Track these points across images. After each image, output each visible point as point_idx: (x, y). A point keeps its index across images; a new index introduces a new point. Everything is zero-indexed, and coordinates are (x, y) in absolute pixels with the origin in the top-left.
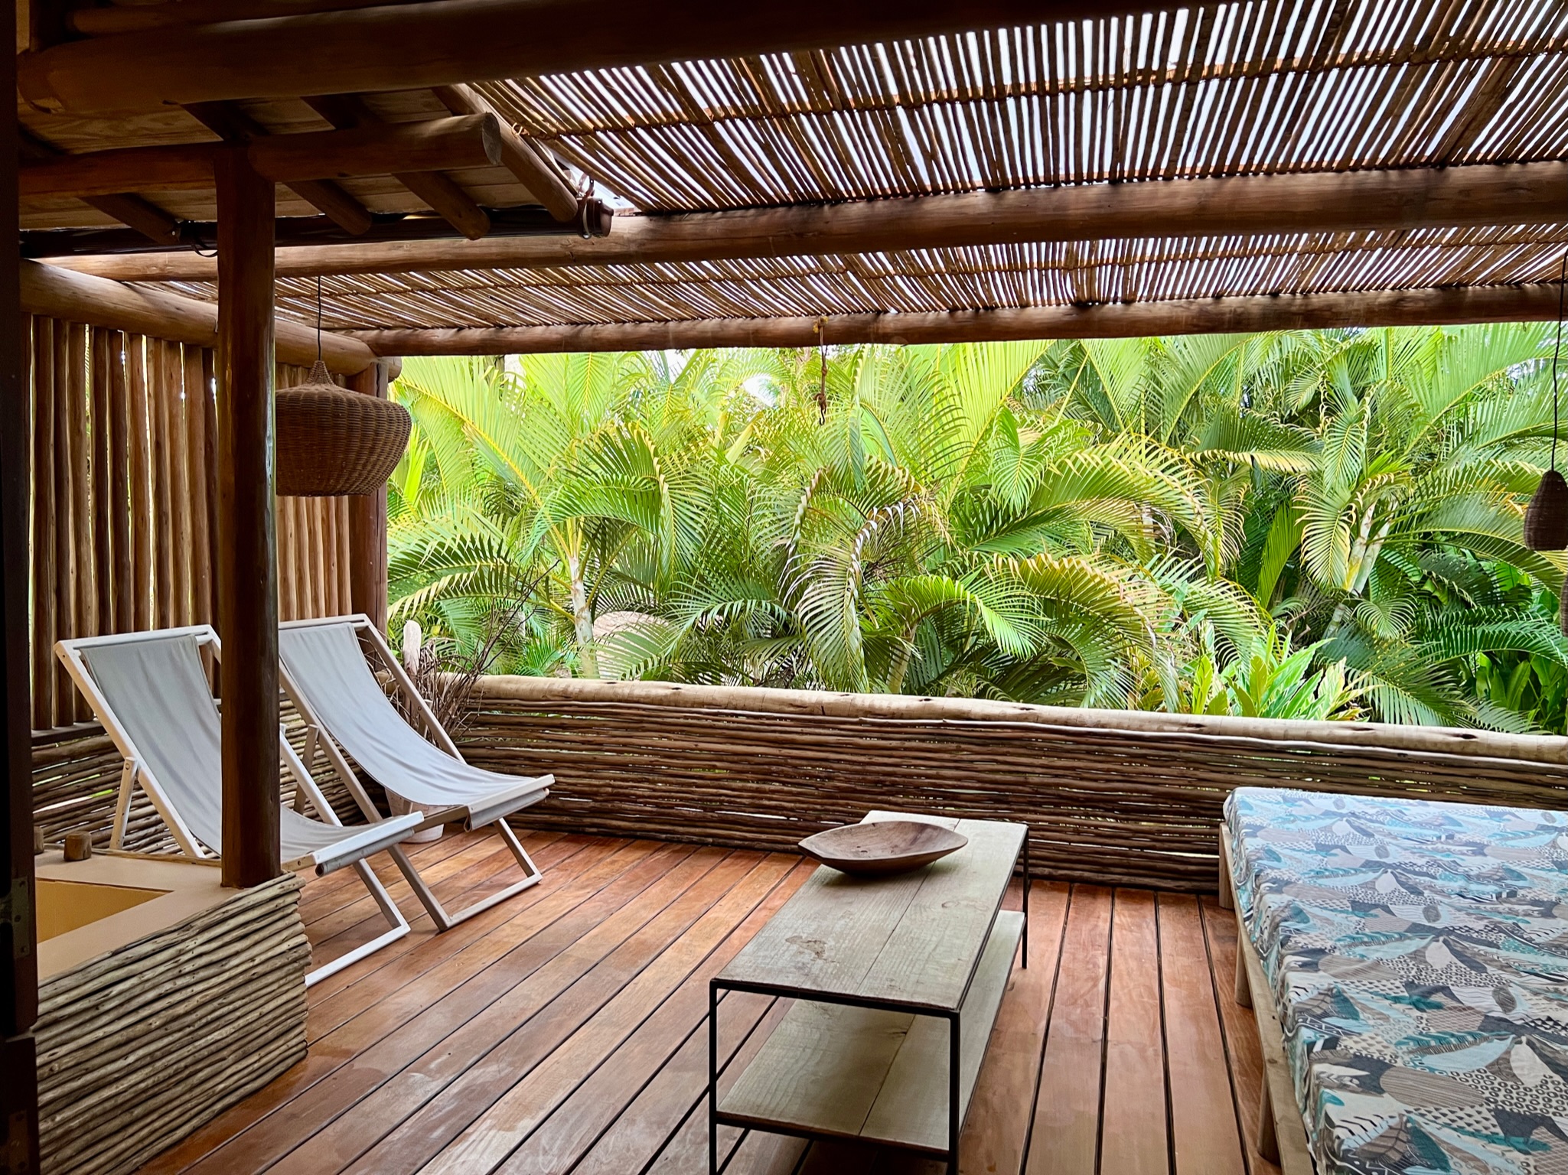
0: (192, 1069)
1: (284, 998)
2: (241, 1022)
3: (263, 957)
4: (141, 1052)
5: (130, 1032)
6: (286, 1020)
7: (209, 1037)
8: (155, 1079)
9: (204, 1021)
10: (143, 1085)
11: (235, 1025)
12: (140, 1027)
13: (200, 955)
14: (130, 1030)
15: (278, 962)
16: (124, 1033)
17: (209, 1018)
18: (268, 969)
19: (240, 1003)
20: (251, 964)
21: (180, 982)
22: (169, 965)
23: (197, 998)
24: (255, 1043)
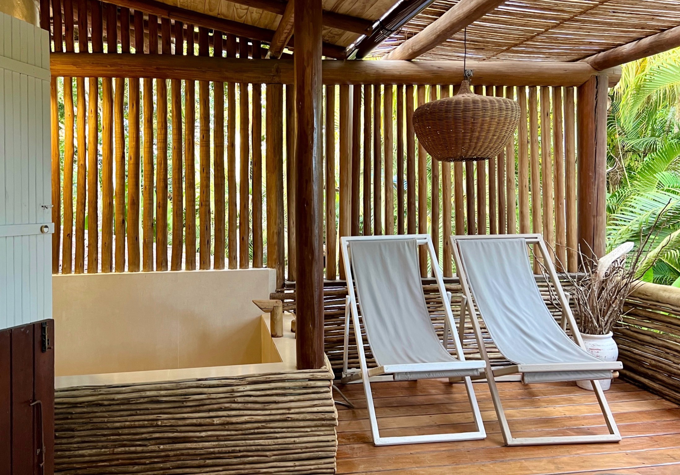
0: (245, 453)
1: (316, 439)
2: (280, 441)
3: (297, 410)
4: (210, 433)
5: (202, 421)
6: (317, 451)
7: (256, 441)
8: (220, 449)
9: (252, 431)
10: (212, 450)
11: (276, 441)
12: (208, 420)
13: (250, 396)
14: (203, 420)
15: (309, 416)
16: (199, 420)
17: (256, 431)
18: (300, 418)
19: (279, 430)
20: (287, 412)
21: (234, 406)
22: (227, 395)
23: (246, 418)
24: (291, 456)
